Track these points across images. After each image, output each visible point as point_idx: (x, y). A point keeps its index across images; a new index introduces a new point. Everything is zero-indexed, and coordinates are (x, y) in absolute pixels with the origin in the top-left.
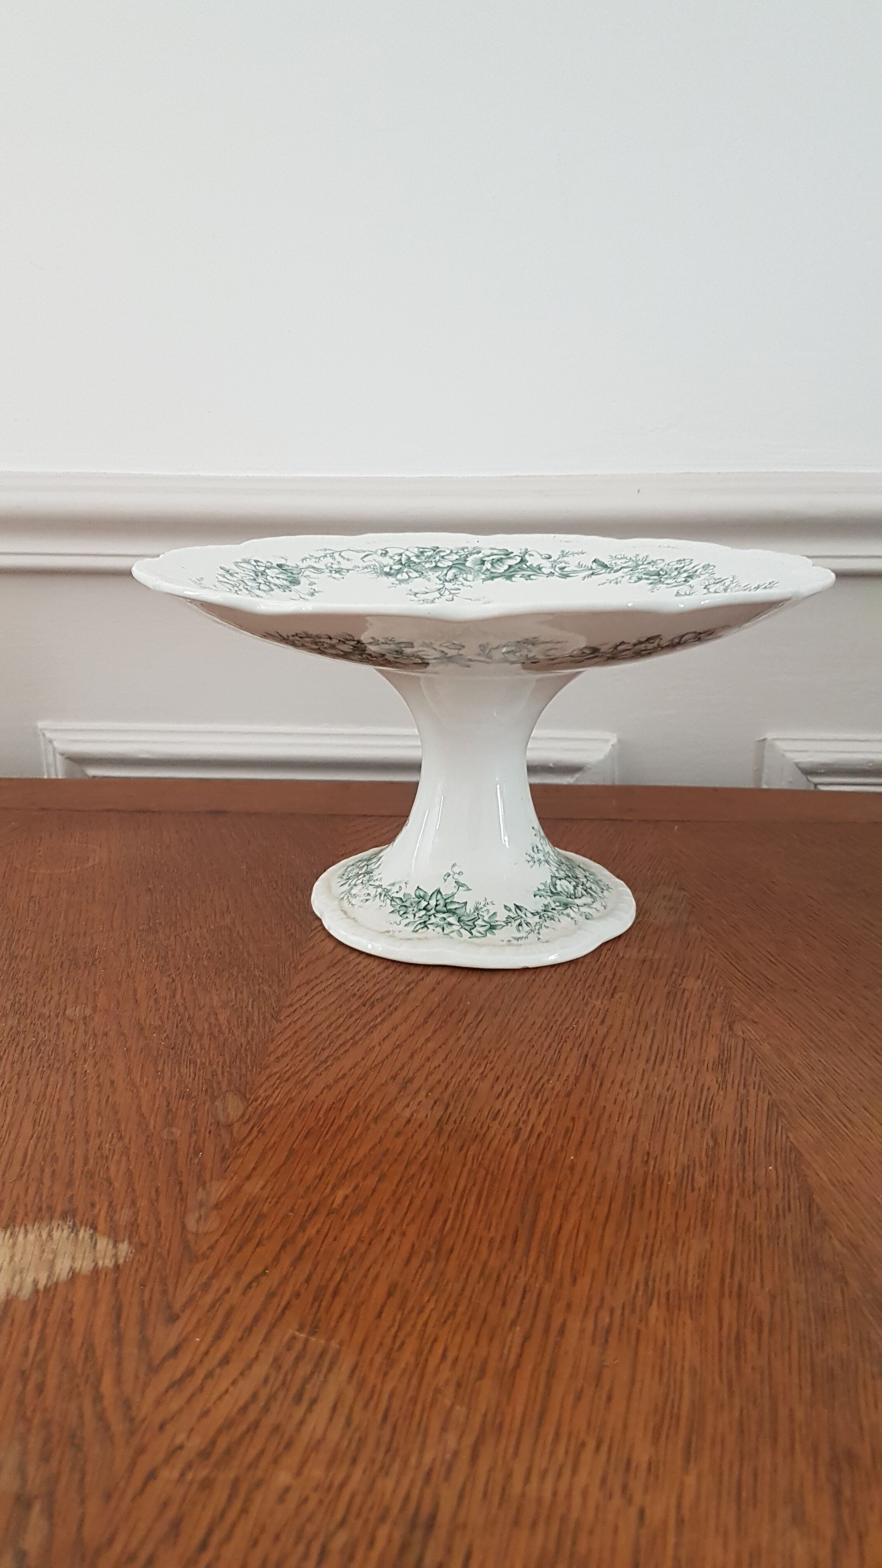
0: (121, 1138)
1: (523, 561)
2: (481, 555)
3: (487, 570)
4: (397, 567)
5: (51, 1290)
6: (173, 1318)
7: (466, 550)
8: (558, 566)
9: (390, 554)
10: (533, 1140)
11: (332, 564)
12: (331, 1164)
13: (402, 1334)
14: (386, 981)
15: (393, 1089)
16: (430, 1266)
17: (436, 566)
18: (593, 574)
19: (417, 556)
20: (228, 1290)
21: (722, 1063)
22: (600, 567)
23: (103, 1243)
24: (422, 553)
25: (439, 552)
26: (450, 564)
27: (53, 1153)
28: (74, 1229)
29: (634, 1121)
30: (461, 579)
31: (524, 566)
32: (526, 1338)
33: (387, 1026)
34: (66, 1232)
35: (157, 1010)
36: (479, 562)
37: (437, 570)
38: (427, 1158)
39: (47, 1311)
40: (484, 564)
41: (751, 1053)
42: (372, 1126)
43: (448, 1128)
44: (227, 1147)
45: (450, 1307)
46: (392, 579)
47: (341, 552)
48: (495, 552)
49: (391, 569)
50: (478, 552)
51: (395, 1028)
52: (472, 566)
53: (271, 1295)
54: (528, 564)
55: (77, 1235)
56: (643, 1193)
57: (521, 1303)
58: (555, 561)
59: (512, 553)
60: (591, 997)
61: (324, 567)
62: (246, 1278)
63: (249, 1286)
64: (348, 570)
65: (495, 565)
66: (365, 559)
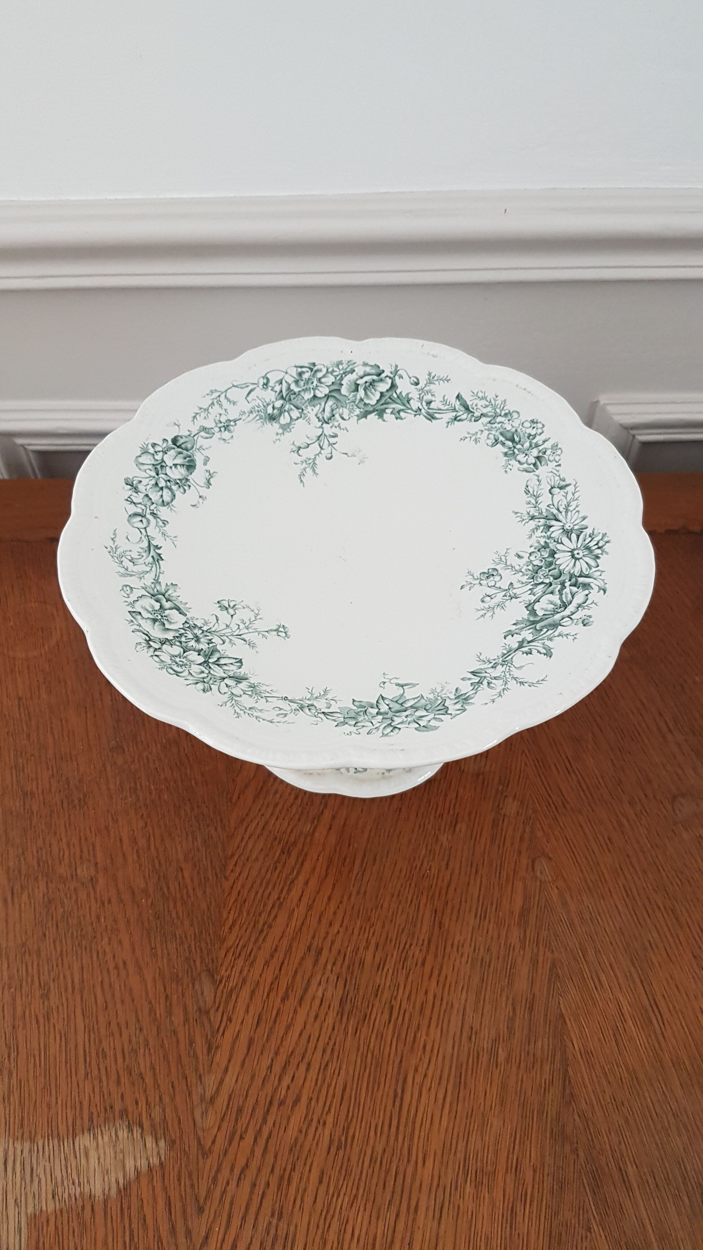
0: (141, 1030)
1: (393, 386)
2: (354, 376)
3: (362, 400)
4: (278, 404)
5: (127, 1187)
6: (201, 1210)
7: (341, 367)
8: (425, 398)
9: (271, 384)
10: (401, 1018)
11: (220, 414)
12: (277, 1053)
13: (329, 1217)
14: (297, 816)
15: (309, 962)
16: (341, 1152)
17: (315, 396)
18: (455, 418)
19: (297, 382)
20: (228, 1183)
21: (524, 913)
22: (463, 409)
23: (150, 1141)
24: (300, 374)
25: (316, 371)
26: (327, 391)
27: (101, 1049)
28: (130, 1130)
29: (465, 991)
30: (337, 416)
31: (395, 395)
32: (397, 1216)
33: (301, 879)
34: (126, 1134)
35: (140, 866)
36: (353, 388)
37: (316, 402)
38: (335, 1043)
39: (129, 1208)
40: (358, 391)
41: (544, 901)
42: (298, 1009)
43: (348, 1007)
44: (209, 1037)
45: (354, 1192)
46: (276, 425)
47: (226, 391)
48: (368, 369)
49: (274, 408)
50: (353, 371)
51: (306, 883)
52: (347, 394)
53: (254, 1185)
54: (398, 391)
55: (132, 1134)
56: (466, 1070)
57: (394, 1185)
58: (422, 389)
59: (383, 371)
60: (439, 830)
61: (213, 425)
62: (237, 1171)
63: (239, 1179)
64: (235, 421)
65: (369, 393)
66: (249, 399)
